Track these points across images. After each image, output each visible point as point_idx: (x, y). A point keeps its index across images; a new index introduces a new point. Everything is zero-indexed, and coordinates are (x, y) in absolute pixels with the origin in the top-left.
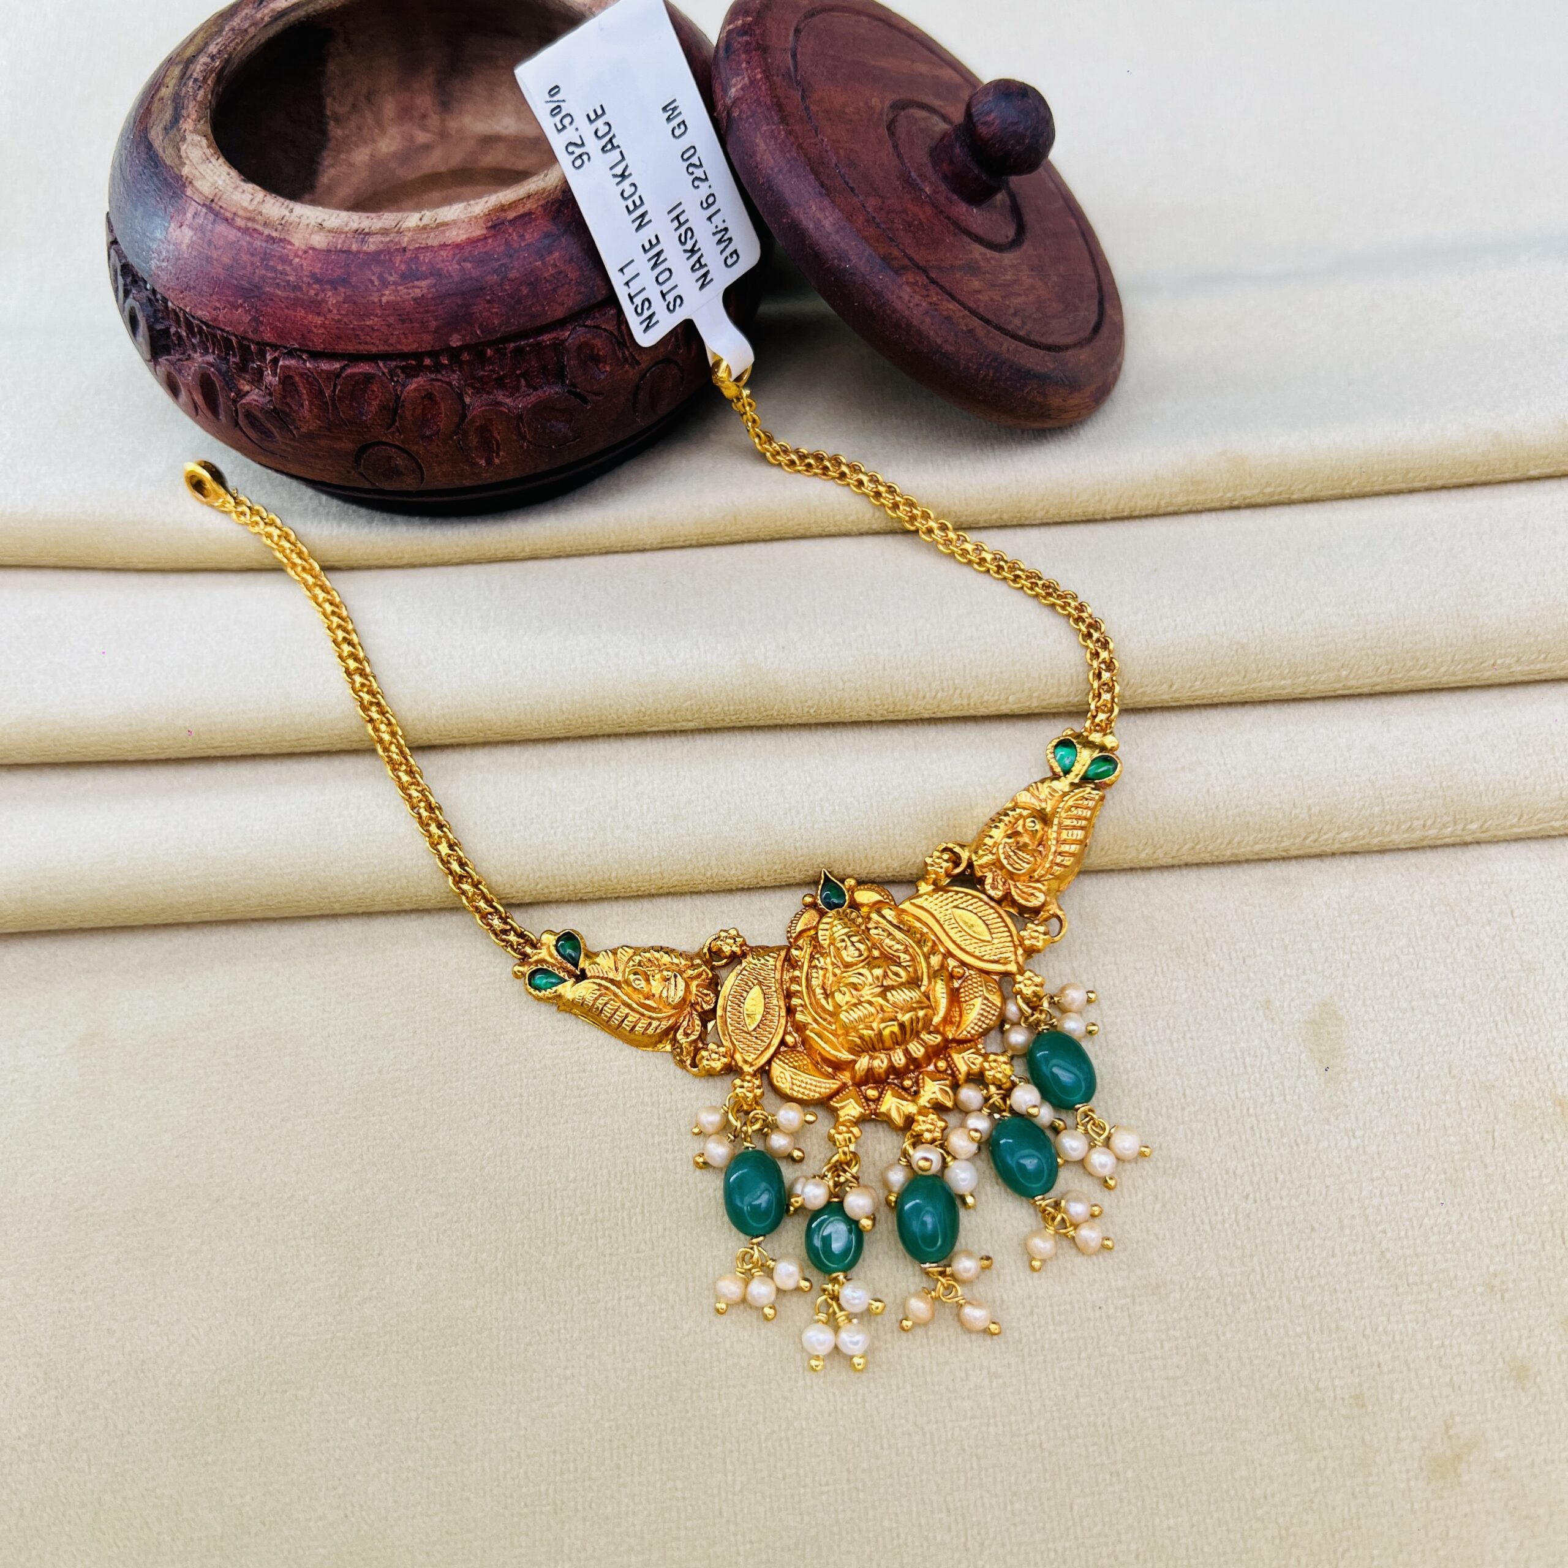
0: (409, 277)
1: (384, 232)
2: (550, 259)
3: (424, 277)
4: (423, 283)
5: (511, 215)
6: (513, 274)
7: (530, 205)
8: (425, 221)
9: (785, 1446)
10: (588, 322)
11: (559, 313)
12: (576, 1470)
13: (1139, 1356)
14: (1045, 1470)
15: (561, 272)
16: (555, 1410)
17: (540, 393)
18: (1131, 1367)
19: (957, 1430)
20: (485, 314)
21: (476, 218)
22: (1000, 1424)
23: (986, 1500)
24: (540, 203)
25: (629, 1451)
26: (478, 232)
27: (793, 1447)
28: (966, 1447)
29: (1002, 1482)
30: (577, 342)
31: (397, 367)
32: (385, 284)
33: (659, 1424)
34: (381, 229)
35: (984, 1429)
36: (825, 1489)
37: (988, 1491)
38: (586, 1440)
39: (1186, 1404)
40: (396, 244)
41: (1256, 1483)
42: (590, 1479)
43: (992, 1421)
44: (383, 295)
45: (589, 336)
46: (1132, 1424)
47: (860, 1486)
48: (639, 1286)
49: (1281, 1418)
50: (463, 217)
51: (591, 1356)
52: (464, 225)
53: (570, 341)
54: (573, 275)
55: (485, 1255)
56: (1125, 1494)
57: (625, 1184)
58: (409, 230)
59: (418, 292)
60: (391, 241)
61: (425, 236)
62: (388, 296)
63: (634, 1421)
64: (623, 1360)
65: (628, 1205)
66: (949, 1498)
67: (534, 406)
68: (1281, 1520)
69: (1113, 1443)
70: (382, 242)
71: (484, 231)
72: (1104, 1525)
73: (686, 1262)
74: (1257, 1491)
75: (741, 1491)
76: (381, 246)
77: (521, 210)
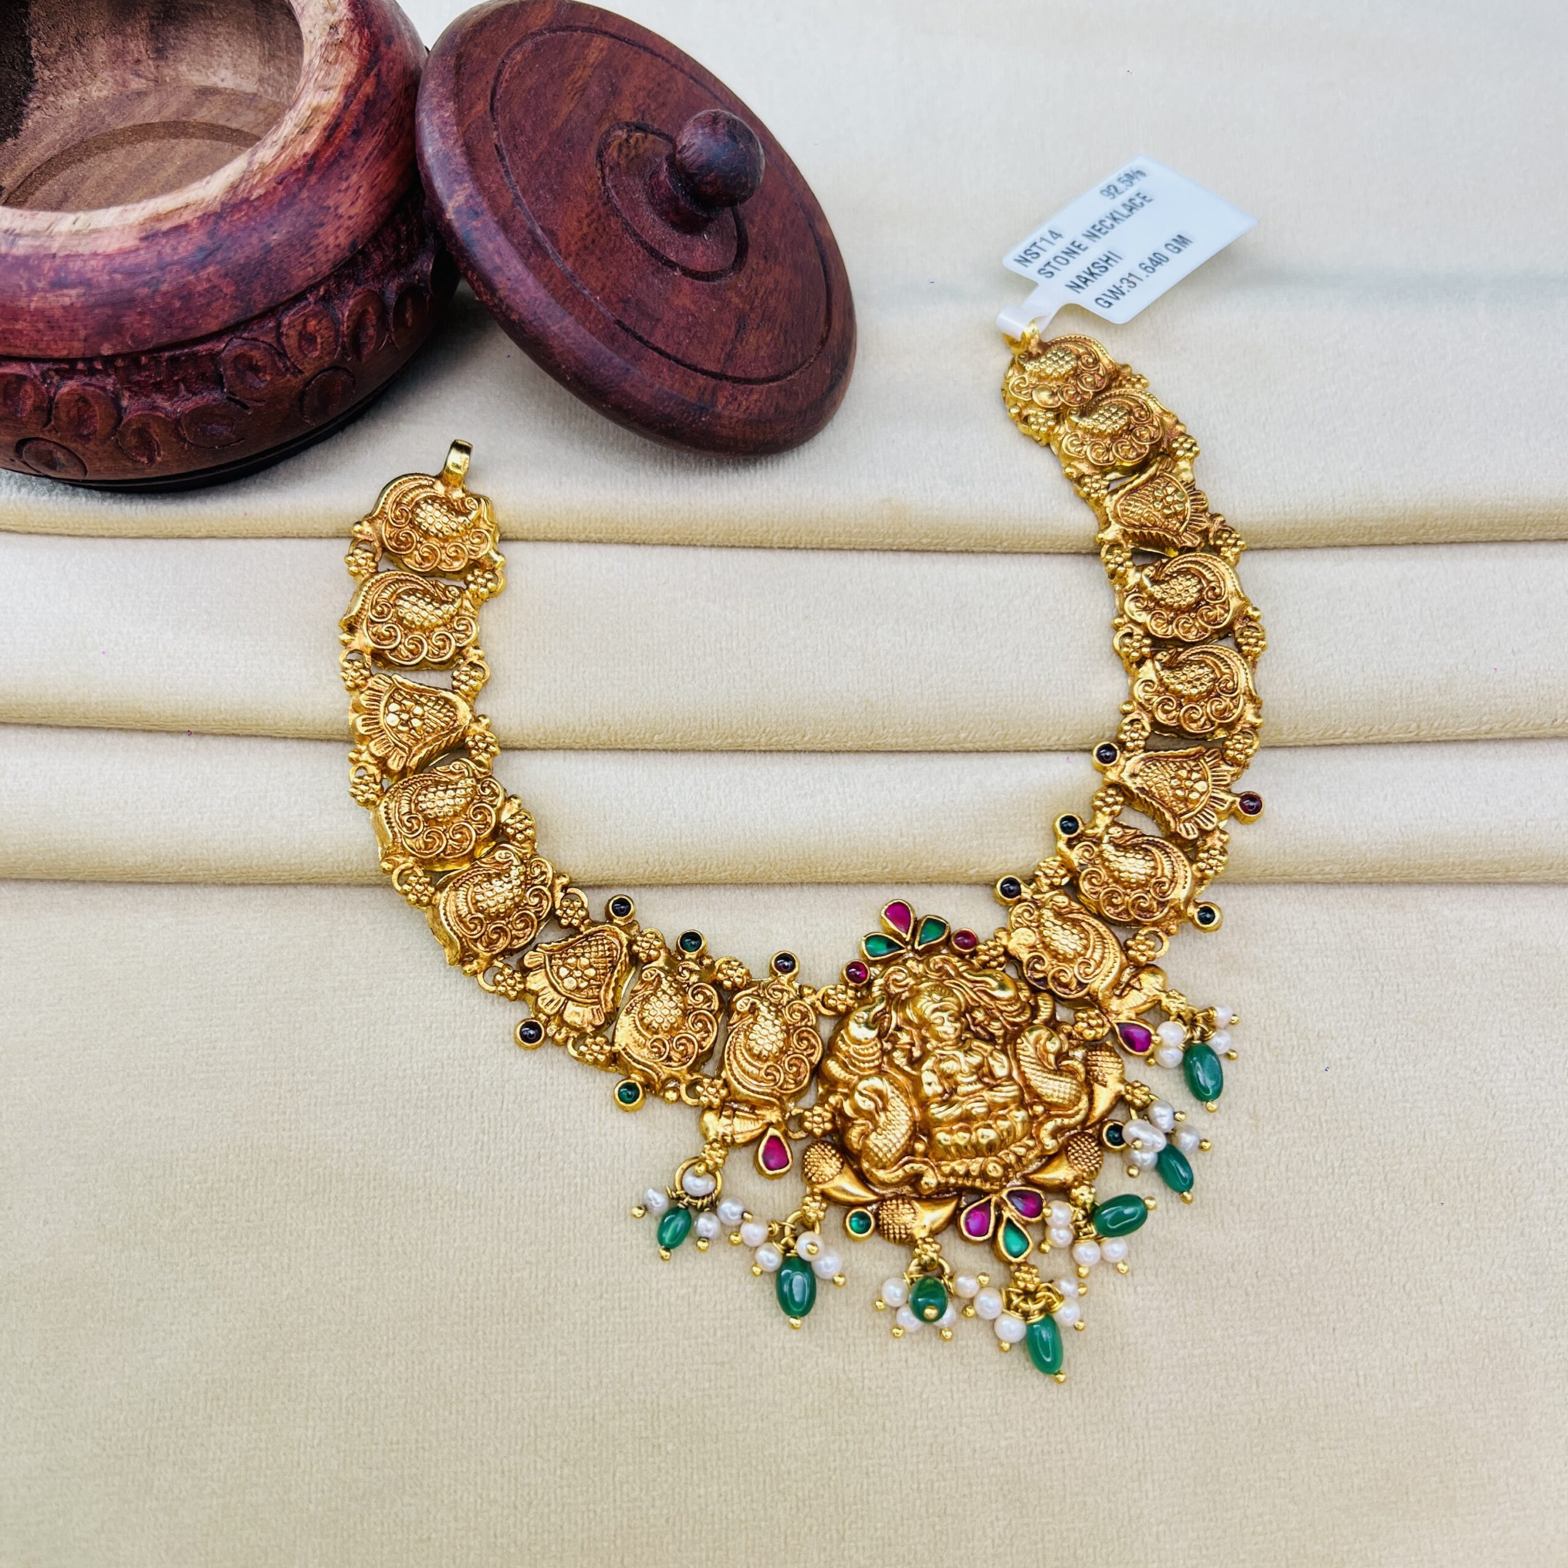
0: (58, 285)
1: (35, 234)
2: (203, 274)
3: (73, 286)
4: (73, 292)
5: (166, 226)
6: (164, 287)
7: (186, 217)
8: (78, 226)
9: (363, 1407)
10: (245, 335)
11: (213, 326)
12: (172, 1417)
13: (693, 1341)
14: (595, 1440)
15: (215, 287)
16: (158, 1361)
17: (197, 398)
18: (684, 1351)
19: (520, 1400)
20: (136, 325)
21: (131, 226)
22: (559, 1398)
23: (539, 1466)
24: (199, 214)
25: (221, 1403)
26: (131, 242)
27: (370, 1408)
28: (526, 1417)
29: (555, 1449)
30: (234, 354)
31: (49, 369)
32: (33, 290)
33: (251, 1380)
34: (32, 231)
35: (545, 1401)
36: (395, 1447)
37: (541, 1457)
38: (183, 1392)
39: (730, 1387)
40: (46, 248)
41: (782, 1461)
42: (184, 1427)
43: (553, 1395)
44: (31, 301)
45: (245, 347)
46: (678, 1403)
47: (427, 1445)
48: (246, 1253)
49: (812, 1404)
50: (117, 224)
51: (197, 1314)
52: (117, 234)
53: (225, 352)
54: (229, 290)
55: (107, 1215)
56: (663, 1465)
57: (242, 1157)
58: (60, 234)
59: (67, 301)
60: (40, 246)
61: (76, 242)
62: (35, 303)
63: (228, 1377)
64: (225, 1321)
65: (243, 1177)
66: (505, 1461)
67: (193, 411)
68: (800, 1494)
69: (658, 1418)
70: (32, 246)
71: (137, 242)
72: (641, 1490)
73: (291, 1234)
74: (783, 1467)
75: (319, 1445)
76: (30, 251)
77: (177, 221)
